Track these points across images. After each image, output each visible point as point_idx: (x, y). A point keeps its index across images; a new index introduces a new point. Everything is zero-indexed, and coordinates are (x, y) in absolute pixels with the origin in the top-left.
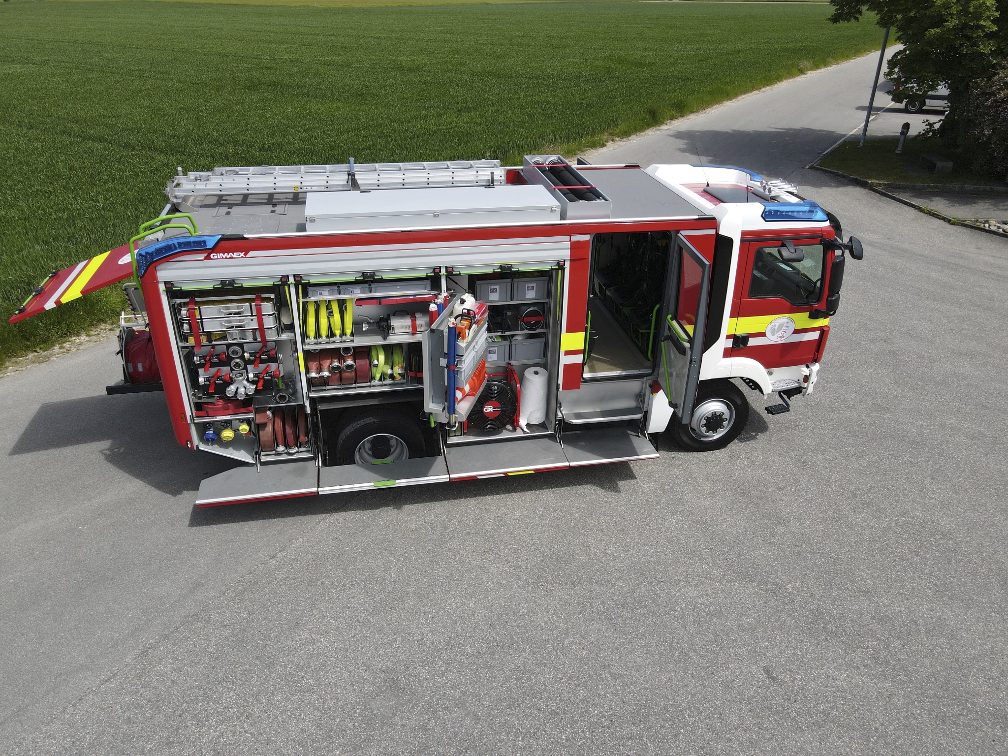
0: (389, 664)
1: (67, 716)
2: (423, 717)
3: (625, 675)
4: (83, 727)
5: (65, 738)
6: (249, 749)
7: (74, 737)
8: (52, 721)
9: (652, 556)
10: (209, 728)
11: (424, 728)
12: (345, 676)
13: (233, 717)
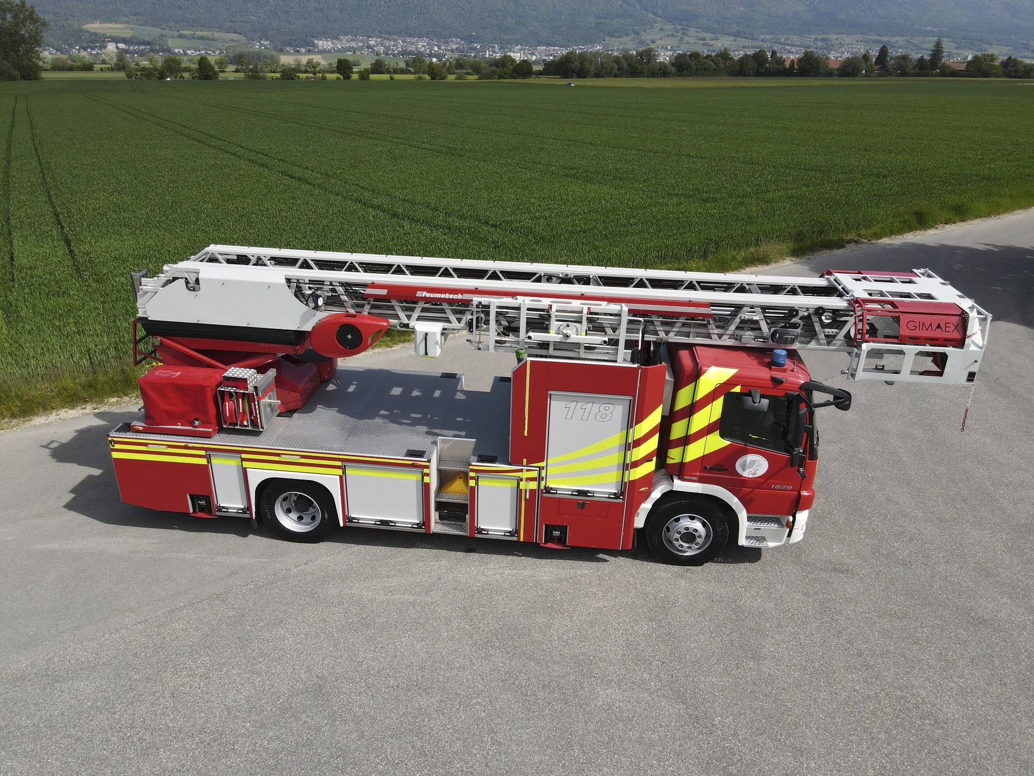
0: (326, 673)
1: (103, 639)
2: (323, 721)
3: (504, 744)
4: (107, 650)
5: (93, 653)
6: (194, 701)
7: (98, 654)
8: (92, 640)
10: (179, 677)
11: (318, 730)
12: (289, 672)
13: (198, 675)
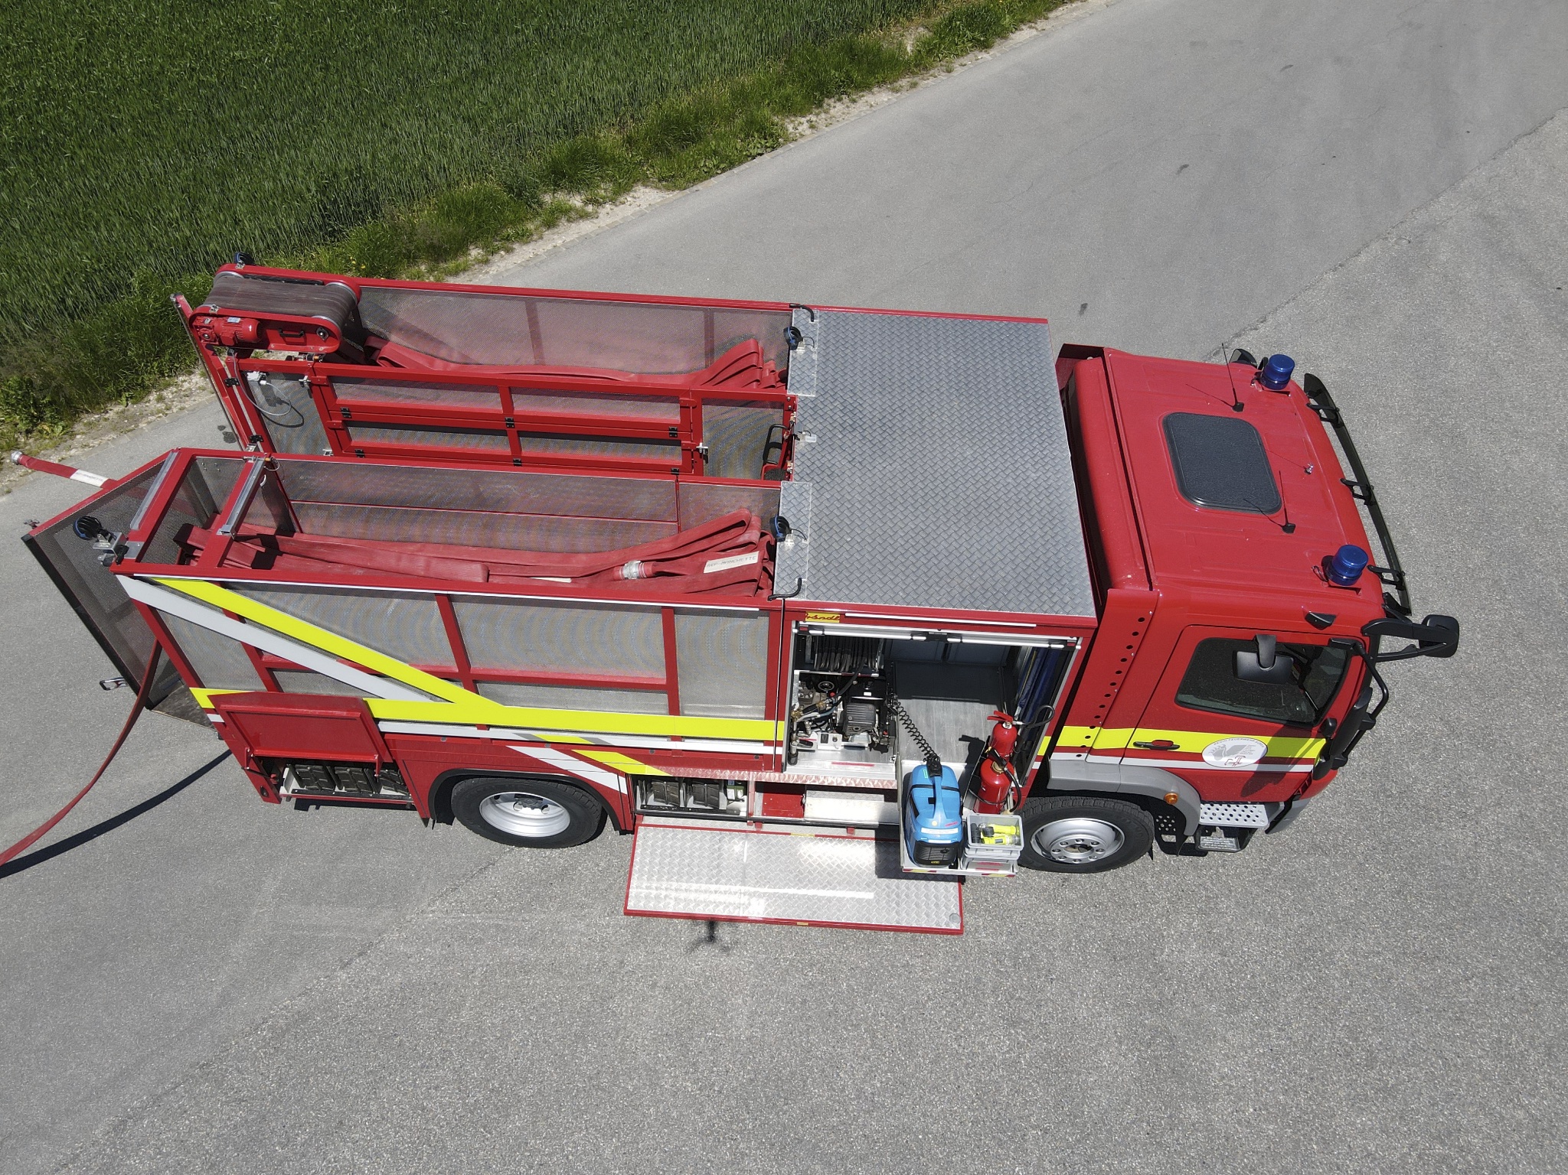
9: (936, 1121)
